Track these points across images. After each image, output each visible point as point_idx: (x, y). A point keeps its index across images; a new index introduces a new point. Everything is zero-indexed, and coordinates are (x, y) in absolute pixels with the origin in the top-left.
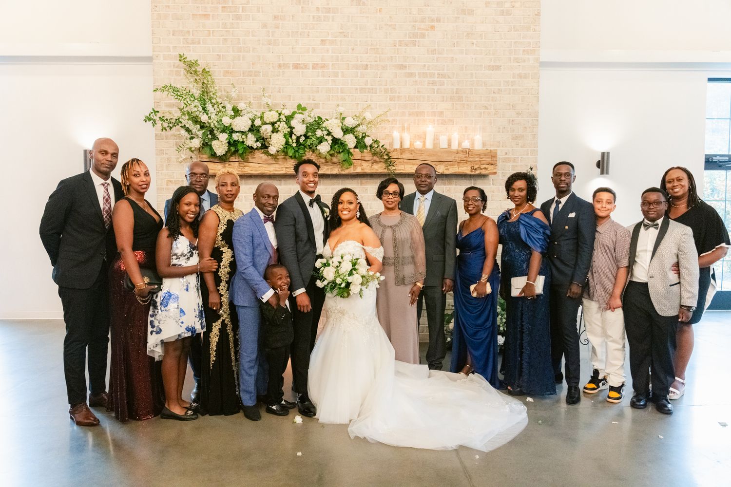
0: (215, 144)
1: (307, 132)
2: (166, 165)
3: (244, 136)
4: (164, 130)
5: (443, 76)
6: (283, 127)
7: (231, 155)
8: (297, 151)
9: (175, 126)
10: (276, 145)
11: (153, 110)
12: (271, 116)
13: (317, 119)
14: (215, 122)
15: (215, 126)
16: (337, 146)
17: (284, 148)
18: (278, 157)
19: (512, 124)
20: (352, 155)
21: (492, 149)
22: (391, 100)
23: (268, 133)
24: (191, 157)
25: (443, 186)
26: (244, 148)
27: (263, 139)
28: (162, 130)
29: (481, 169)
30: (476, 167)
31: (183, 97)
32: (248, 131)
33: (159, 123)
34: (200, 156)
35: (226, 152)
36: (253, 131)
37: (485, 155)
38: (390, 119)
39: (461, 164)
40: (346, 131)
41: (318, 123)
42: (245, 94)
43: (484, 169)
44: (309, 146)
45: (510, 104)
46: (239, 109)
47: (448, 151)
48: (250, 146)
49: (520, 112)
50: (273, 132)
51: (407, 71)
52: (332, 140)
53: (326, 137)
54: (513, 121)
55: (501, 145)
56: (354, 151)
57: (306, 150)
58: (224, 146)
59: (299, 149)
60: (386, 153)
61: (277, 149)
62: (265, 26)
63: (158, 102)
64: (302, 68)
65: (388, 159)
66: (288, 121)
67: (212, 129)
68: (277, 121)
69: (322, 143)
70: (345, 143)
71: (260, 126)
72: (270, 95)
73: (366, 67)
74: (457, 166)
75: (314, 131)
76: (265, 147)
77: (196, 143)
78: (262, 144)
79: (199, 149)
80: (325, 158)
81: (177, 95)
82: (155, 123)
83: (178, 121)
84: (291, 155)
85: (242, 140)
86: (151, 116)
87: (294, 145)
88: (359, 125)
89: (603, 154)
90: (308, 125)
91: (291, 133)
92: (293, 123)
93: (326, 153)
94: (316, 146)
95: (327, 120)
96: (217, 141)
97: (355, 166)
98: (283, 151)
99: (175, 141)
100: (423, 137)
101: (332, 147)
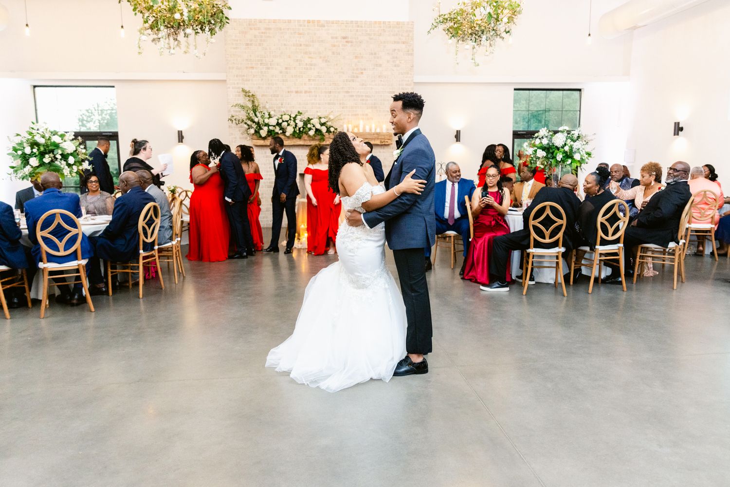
0: (261, 131)
1: (303, 125)
2: (234, 141)
3: (274, 128)
4: (237, 125)
5: (367, 96)
8: (299, 135)
9: (242, 123)
10: (289, 132)
11: (232, 116)
12: (286, 118)
13: (308, 119)
14: (261, 121)
15: (261, 123)
16: (317, 132)
17: (293, 133)
20: (324, 136)
22: (343, 108)
23: (285, 126)
27: (283, 129)
29: (385, 142)
30: (382, 141)
31: (245, 109)
32: (276, 125)
33: (234, 121)
35: (266, 135)
36: (278, 125)
37: (387, 135)
38: (343, 118)
39: (376, 140)
40: (322, 125)
41: (308, 121)
42: (272, 106)
44: (304, 132)
46: (271, 114)
47: (370, 134)
51: (350, 94)
52: (315, 129)
53: (312, 128)
56: (325, 134)
57: (303, 134)
58: (265, 132)
61: (290, 134)
62: (281, 72)
64: (299, 93)
66: (294, 120)
67: (261, 125)
68: (289, 120)
69: (311, 130)
70: (321, 131)
71: (281, 123)
72: (284, 107)
73: (330, 92)
75: (307, 125)
76: (284, 132)
77: (252, 131)
78: (282, 131)
79: (253, 134)
80: (312, 137)
81: (243, 108)
83: (243, 121)
84: (296, 136)
85: (273, 130)
86: (231, 118)
87: (298, 132)
88: (328, 122)
89: (457, 131)
90: (304, 122)
91: (296, 126)
92: (297, 121)
93: (313, 135)
94: (308, 132)
95: (312, 119)
96: (263, 130)
97: (326, 141)
98: (293, 135)
99: (241, 129)
100: (358, 126)
101: (315, 132)
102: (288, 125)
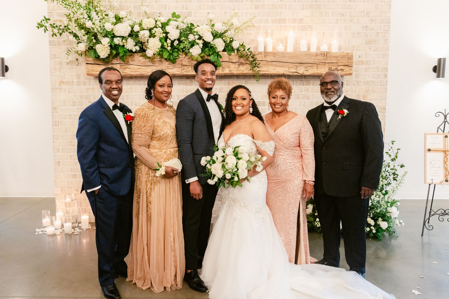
0: (98, 47)
1: (180, 36)
2: (59, 68)
3: (124, 41)
4: (54, 35)
6: (158, 32)
7: (113, 58)
8: (171, 54)
9: (64, 32)
10: (153, 49)
11: (45, 18)
12: (149, 23)
13: (189, 26)
14: (97, 27)
15: (98, 31)
16: (207, 49)
17: (160, 51)
18: (155, 60)
19: (366, 30)
20: (221, 57)
21: (348, 52)
22: (256, 8)
23: (145, 38)
24: (77, 59)
25: (302, 86)
26: (125, 52)
27: (141, 43)
28: (53, 35)
29: (338, 70)
30: (333, 68)
31: (70, 6)
32: (129, 36)
34: (86, 59)
35: (109, 55)
36: (132, 36)
37: (342, 57)
38: (256, 25)
39: (320, 65)
40: (216, 35)
41: (190, 29)
42: (126, 4)
43: (340, 70)
44: (182, 49)
45: (364, 11)
46: (121, 17)
47: (308, 54)
48: (130, 49)
49: (374, 19)
50: (150, 37)
52: (203, 44)
53: (197, 41)
54: (366, 27)
55: (355, 49)
56: (223, 54)
57: (179, 53)
58: (106, 49)
59: (173, 52)
60: (251, 55)
61: (154, 52)
63: (51, 12)
65: (254, 61)
66: (164, 28)
67: (96, 33)
68: (154, 27)
69: (194, 46)
70: (215, 47)
71: (139, 32)
72: (148, 5)
74: (315, 67)
75: (187, 36)
76: (143, 50)
77: (82, 47)
78: (140, 48)
79: (85, 53)
80: (197, 60)
81: (66, 4)
82: (46, 30)
83: (67, 28)
84: (166, 57)
85: (122, 44)
86: (43, 22)
87: (169, 48)
88: (227, 31)
89: (440, 60)
90: (181, 31)
91: (166, 38)
92: (168, 28)
93: (198, 55)
94: (189, 50)
95: (198, 26)
96: (100, 44)
97: (223, 68)
98: (159, 54)
99: (66, 47)
100: (285, 41)
101: (202, 50)
102: (152, 35)
